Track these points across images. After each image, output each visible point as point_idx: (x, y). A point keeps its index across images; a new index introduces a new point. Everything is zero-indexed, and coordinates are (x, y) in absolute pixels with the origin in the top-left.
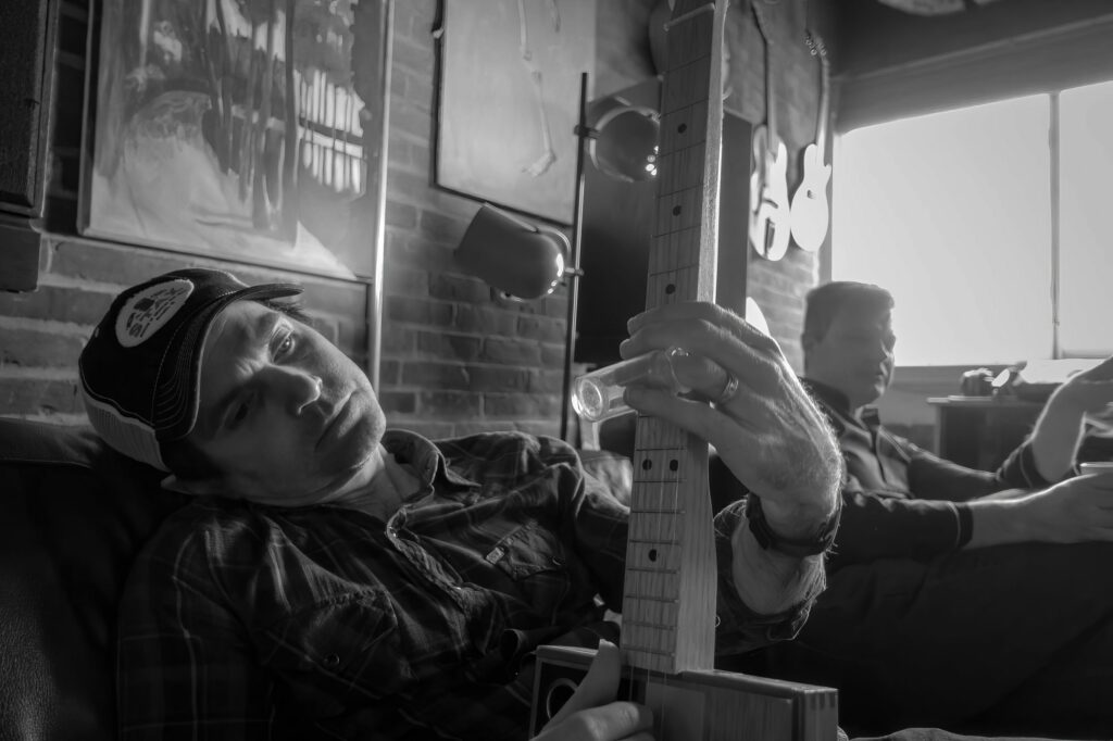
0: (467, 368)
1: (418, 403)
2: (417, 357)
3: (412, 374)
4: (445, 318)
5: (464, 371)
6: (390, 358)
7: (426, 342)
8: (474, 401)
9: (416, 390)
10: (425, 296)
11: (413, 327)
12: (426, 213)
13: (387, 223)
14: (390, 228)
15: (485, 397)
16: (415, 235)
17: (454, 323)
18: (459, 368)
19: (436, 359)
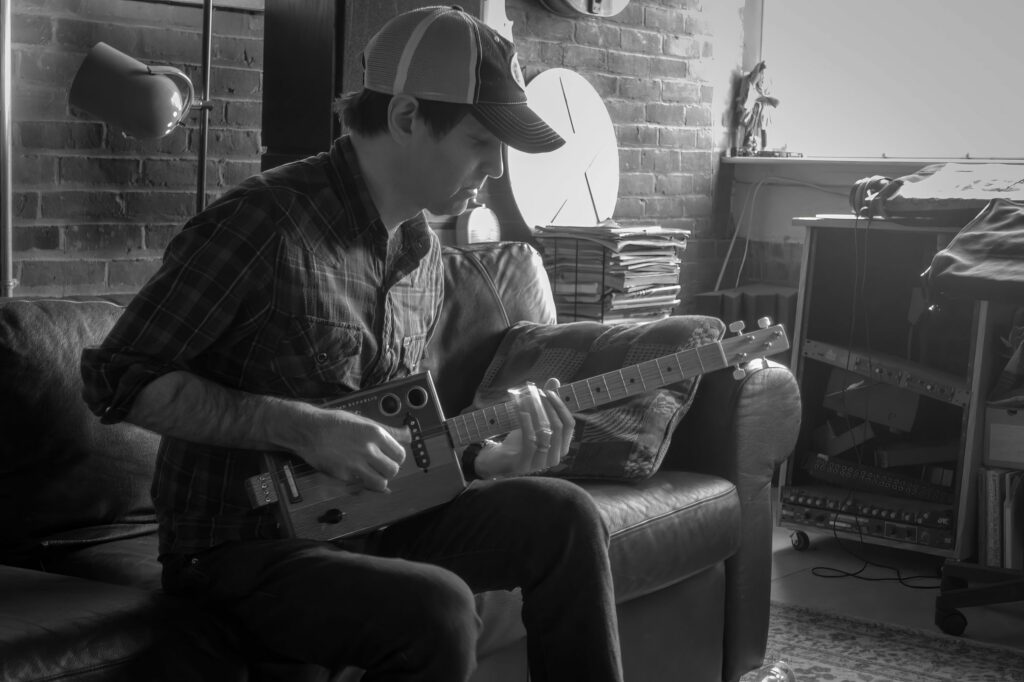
0: (121, 196)
1: (62, 237)
2: (58, 187)
3: (52, 205)
4: (92, 139)
5: (118, 199)
6: (23, 190)
7: (67, 170)
8: (134, 233)
9: (60, 224)
10: (66, 118)
11: (54, 153)
12: (63, 23)
13: (14, 40)
14: (18, 46)
15: (146, 227)
16: (51, 49)
17: (103, 144)
18: (113, 195)
19: (81, 188)
